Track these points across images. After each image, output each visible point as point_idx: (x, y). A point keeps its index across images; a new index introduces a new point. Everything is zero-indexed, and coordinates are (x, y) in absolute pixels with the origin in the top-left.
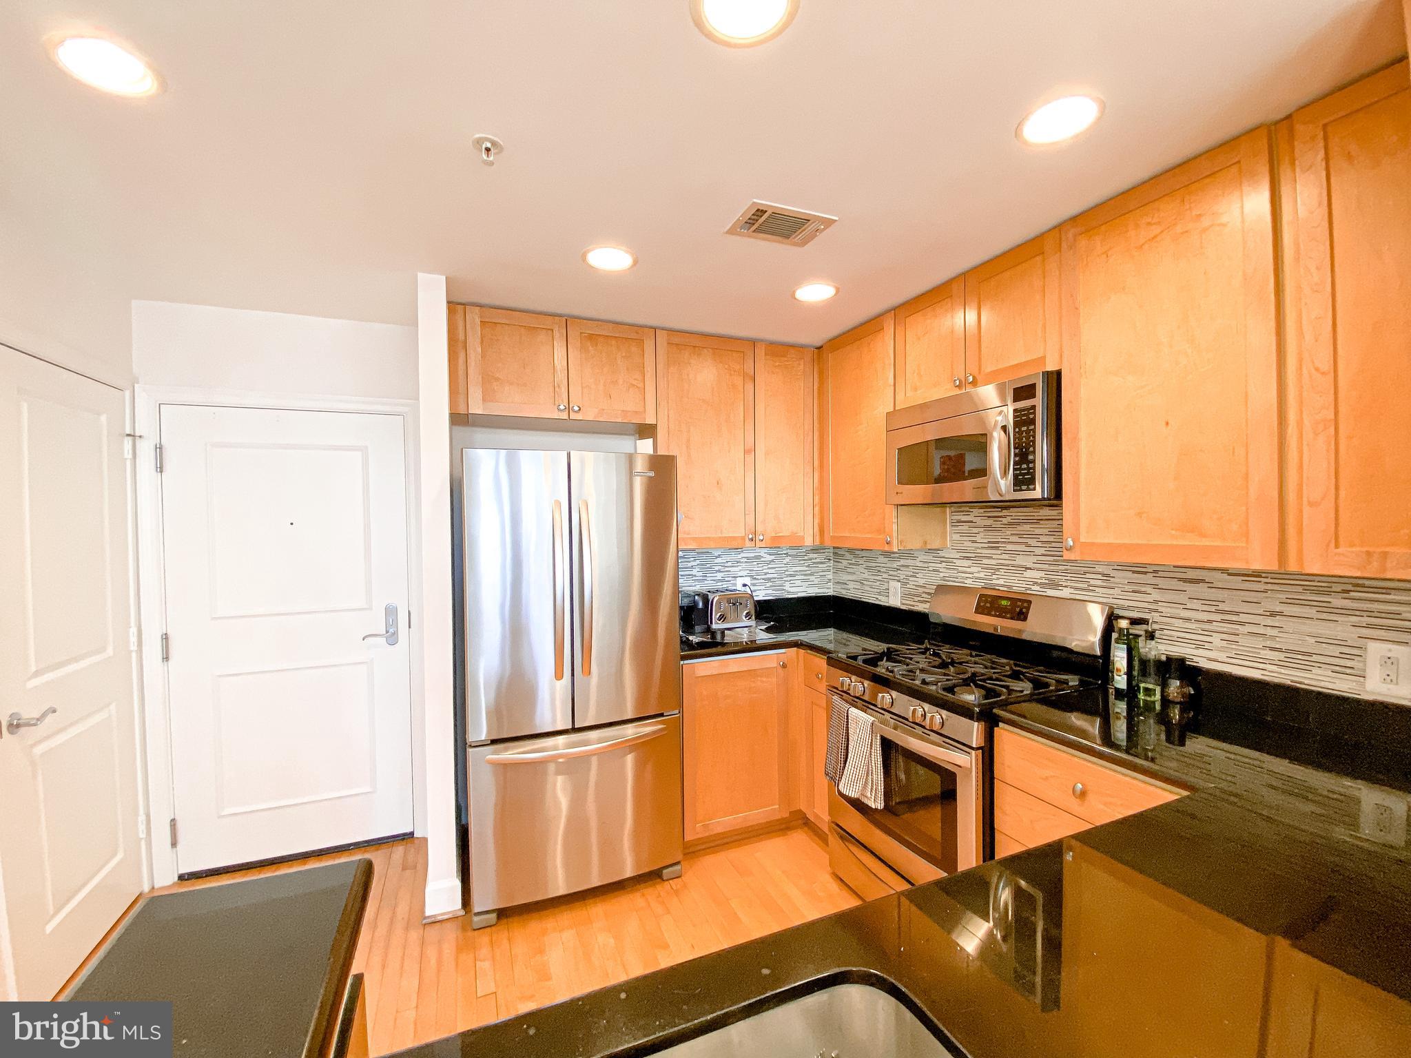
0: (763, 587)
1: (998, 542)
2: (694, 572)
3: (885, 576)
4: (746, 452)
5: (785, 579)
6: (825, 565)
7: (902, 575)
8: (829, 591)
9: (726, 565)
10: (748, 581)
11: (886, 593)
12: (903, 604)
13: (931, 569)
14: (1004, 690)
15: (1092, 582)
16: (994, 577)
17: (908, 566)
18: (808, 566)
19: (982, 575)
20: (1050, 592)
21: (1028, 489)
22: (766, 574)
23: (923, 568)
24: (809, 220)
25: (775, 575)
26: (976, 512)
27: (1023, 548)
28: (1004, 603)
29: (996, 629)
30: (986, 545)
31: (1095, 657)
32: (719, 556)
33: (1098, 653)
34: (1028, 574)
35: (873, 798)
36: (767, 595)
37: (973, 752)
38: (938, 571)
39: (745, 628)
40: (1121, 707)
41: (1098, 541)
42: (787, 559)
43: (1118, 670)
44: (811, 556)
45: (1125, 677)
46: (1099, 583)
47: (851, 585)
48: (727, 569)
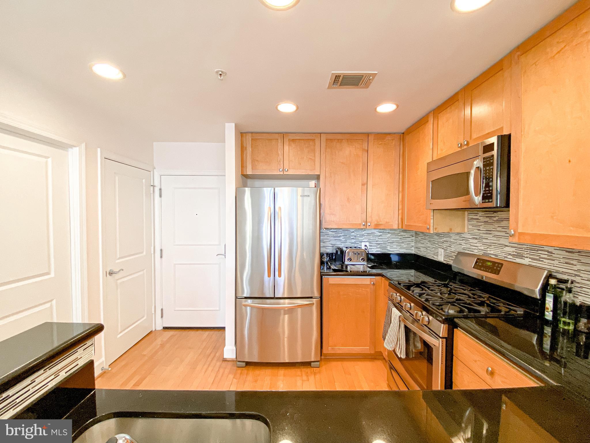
0: (376, 247)
1: (490, 231)
2: (341, 238)
3: (437, 246)
4: (363, 185)
5: (387, 244)
6: (410, 239)
7: (445, 245)
8: (413, 251)
9: (357, 236)
10: (367, 244)
11: (437, 254)
12: (445, 261)
13: (458, 243)
14: (466, 310)
15: (542, 256)
16: (489, 249)
17: (447, 241)
18: (401, 239)
19: (482, 248)
20: (518, 260)
21: (489, 202)
22: (377, 241)
23: (454, 243)
24: (363, 76)
25: (382, 242)
26: (481, 214)
27: (503, 234)
28: (489, 264)
29: (483, 278)
30: (485, 232)
31: (537, 299)
32: (353, 232)
33: (538, 297)
34: (507, 249)
35: (399, 352)
36: (377, 251)
37: (440, 339)
38: (461, 244)
39: (361, 265)
40: (548, 330)
41: (529, 232)
42: (389, 235)
43: (548, 309)
44: (402, 234)
45: (551, 313)
46: (546, 256)
47: (422, 249)
48: (357, 238)
